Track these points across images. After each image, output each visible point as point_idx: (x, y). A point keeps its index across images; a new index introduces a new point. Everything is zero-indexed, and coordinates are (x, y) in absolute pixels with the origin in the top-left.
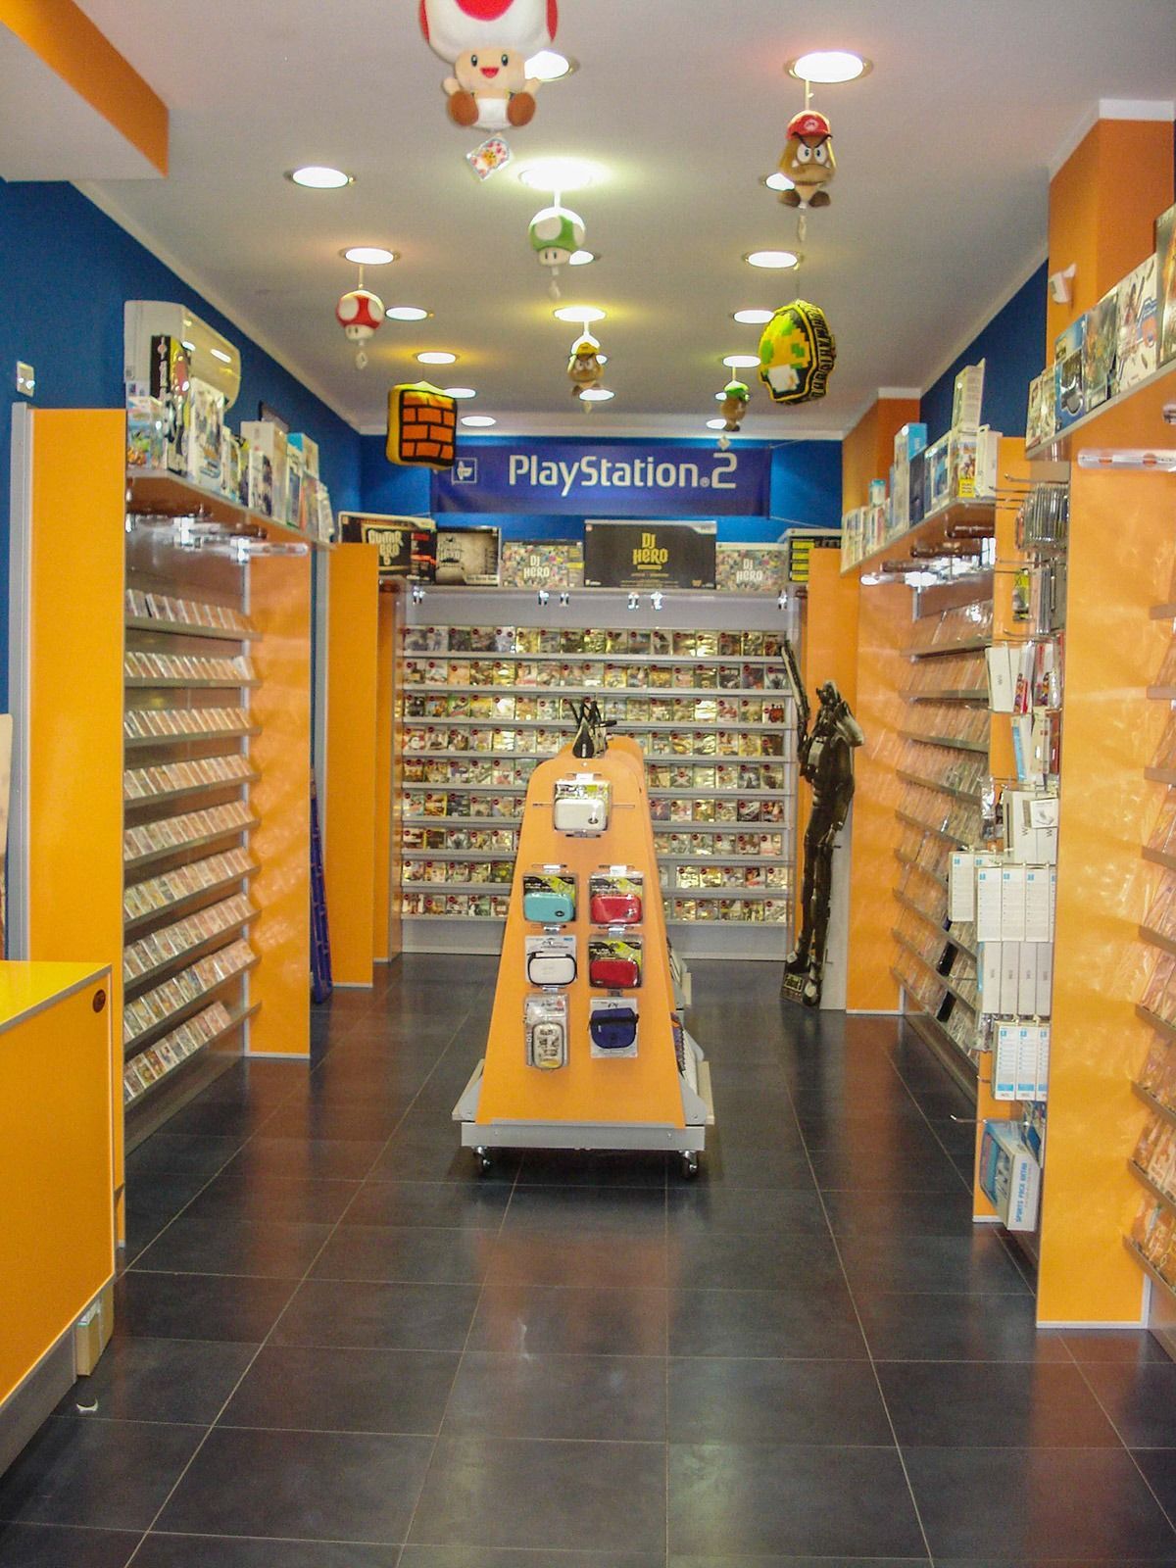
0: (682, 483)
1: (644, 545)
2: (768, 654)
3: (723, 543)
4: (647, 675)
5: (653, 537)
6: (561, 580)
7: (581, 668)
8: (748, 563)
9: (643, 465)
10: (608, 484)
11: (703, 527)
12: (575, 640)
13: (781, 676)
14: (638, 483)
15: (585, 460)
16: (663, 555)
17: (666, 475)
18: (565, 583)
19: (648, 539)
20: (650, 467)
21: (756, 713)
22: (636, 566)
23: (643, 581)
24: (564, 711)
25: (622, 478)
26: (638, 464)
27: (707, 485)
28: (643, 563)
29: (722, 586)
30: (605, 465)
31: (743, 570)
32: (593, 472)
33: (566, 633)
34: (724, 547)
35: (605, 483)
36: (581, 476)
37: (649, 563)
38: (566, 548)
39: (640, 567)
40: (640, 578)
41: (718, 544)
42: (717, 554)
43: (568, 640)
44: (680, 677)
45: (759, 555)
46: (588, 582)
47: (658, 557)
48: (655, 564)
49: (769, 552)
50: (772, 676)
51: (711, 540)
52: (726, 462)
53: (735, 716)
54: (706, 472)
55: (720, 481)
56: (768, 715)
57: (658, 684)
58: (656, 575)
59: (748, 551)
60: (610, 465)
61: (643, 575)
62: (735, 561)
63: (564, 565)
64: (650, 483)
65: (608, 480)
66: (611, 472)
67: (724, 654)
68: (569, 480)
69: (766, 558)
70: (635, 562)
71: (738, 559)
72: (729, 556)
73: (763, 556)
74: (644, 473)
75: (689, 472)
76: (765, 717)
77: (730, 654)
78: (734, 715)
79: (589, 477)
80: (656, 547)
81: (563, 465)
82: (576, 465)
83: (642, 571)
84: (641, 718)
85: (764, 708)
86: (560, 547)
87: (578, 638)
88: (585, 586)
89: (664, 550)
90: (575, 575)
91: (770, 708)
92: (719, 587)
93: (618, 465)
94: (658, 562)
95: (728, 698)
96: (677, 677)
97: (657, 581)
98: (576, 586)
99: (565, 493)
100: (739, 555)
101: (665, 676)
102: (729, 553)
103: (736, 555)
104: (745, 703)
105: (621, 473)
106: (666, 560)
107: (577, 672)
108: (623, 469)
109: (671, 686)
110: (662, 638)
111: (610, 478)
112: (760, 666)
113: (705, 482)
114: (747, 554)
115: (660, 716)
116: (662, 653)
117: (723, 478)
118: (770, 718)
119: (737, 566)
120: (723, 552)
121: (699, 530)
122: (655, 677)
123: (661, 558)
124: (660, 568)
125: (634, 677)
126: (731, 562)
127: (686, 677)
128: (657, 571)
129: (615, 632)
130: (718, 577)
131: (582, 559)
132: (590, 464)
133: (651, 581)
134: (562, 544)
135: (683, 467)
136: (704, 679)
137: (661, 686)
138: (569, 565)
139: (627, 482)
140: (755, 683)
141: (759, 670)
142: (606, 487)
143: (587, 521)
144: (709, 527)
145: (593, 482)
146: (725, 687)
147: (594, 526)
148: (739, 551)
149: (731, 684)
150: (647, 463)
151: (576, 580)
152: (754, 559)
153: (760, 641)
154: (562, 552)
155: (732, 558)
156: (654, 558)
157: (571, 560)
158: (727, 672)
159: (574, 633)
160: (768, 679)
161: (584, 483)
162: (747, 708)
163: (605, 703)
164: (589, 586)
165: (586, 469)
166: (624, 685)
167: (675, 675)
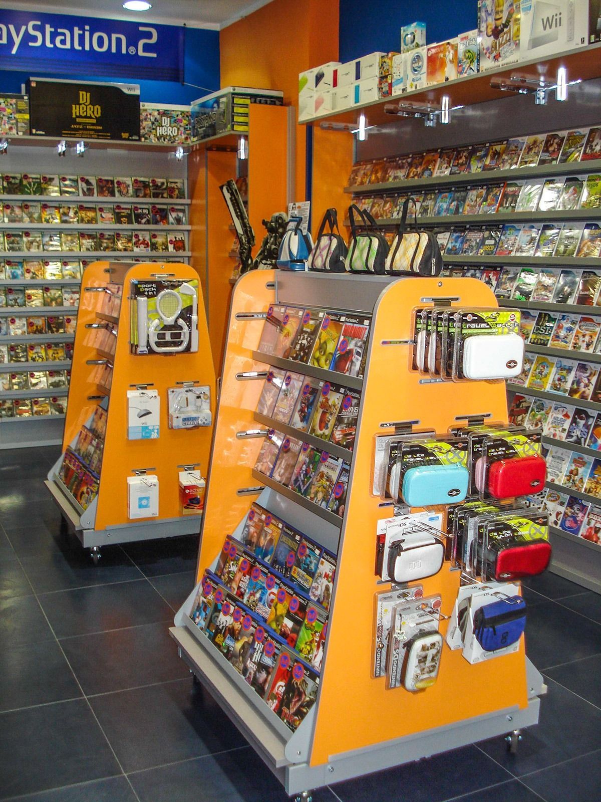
0: (114, 50)
1: (81, 102)
2: (171, 197)
3: (146, 104)
4: (76, 213)
5: (88, 94)
6: (11, 129)
7: (21, 207)
8: (166, 121)
9: (81, 32)
10: (52, 46)
11: (129, 89)
12: (15, 184)
13: (181, 215)
14: (77, 47)
15: (31, 24)
16: (97, 111)
17: (100, 42)
18: (14, 131)
19: (84, 97)
20: (87, 34)
21: (163, 244)
22: (75, 119)
23: (81, 132)
24: (8, 244)
25: (63, 42)
26: (77, 31)
27: (134, 53)
28: (80, 117)
29: (146, 139)
30: (48, 29)
31: (162, 126)
32: (39, 34)
33: (7, 177)
34: (148, 107)
35: (49, 44)
36: (28, 38)
37: (86, 117)
38: (14, 101)
39: (78, 120)
40: (79, 129)
41: (141, 104)
42: (141, 111)
43: (9, 183)
44: (104, 215)
45: (174, 114)
46: (34, 131)
47: (93, 112)
48: (90, 117)
49: (182, 112)
50: (174, 215)
51: (136, 100)
52: (149, 35)
53: (148, 247)
54: (132, 42)
55: (144, 51)
56: (172, 246)
57: (86, 220)
58: (92, 127)
59: (165, 110)
60: (53, 30)
61: (81, 127)
62: (156, 119)
63: (13, 116)
64: (87, 48)
65: (51, 43)
66: (54, 36)
67: (138, 196)
68: (17, 41)
69: (180, 117)
70: (74, 116)
71: (158, 117)
72: (150, 114)
73: (177, 116)
74: (82, 38)
75: (119, 41)
76: (171, 247)
77: (142, 197)
78: (147, 245)
79: (35, 39)
80: (90, 104)
81: (12, 27)
82: (23, 28)
83: (80, 124)
84: (74, 248)
85: (169, 240)
86: (9, 100)
87: (17, 181)
88: (31, 134)
89: (97, 106)
90: (23, 125)
91: (174, 240)
92: (143, 139)
93: (60, 30)
94: (93, 116)
95: (143, 232)
96: (101, 215)
97: (92, 132)
98: (23, 134)
99: (14, 52)
100: (159, 114)
101: (91, 214)
102: (150, 111)
103: (156, 113)
104: (155, 236)
105: (63, 37)
106: (99, 115)
107: (17, 211)
108: (64, 34)
109: (96, 223)
110: (88, 183)
111: (53, 41)
112: (165, 207)
113: (132, 50)
114: (165, 113)
115: (89, 247)
116: (89, 195)
117: (147, 48)
118: (174, 248)
119: (157, 123)
120: (146, 110)
121: (126, 91)
122: (83, 215)
123: (95, 113)
124: (95, 121)
125: (65, 214)
126: (153, 119)
127: (108, 215)
128: (93, 124)
129: (48, 176)
130: (142, 131)
131: (28, 111)
132: (35, 28)
133: (88, 132)
134: (12, 97)
135: (114, 36)
136: (123, 217)
137: (89, 222)
138: (17, 116)
139: (68, 46)
140: (162, 220)
141: (163, 210)
142: (51, 48)
143: (32, 79)
144: (134, 89)
145: (39, 43)
146: (139, 223)
147: (37, 82)
148: (158, 110)
149: (144, 221)
150: (84, 30)
151: (24, 130)
152: (171, 117)
153: (164, 187)
154: (11, 104)
155: (154, 116)
156: (89, 113)
157: (19, 111)
158: (140, 211)
159: (14, 178)
160: (172, 217)
161: (31, 44)
162: (156, 239)
163: (43, 236)
164: (36, 135)
165: (32, 32)
166: (58, 221)
167: (99, 213)
